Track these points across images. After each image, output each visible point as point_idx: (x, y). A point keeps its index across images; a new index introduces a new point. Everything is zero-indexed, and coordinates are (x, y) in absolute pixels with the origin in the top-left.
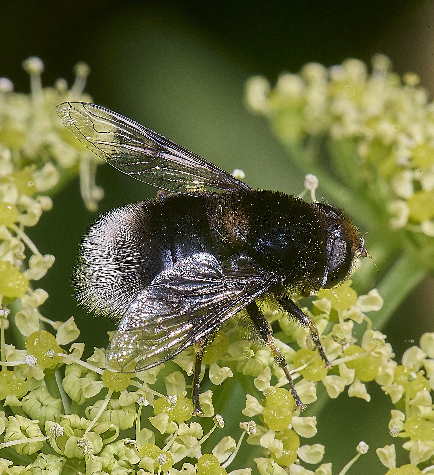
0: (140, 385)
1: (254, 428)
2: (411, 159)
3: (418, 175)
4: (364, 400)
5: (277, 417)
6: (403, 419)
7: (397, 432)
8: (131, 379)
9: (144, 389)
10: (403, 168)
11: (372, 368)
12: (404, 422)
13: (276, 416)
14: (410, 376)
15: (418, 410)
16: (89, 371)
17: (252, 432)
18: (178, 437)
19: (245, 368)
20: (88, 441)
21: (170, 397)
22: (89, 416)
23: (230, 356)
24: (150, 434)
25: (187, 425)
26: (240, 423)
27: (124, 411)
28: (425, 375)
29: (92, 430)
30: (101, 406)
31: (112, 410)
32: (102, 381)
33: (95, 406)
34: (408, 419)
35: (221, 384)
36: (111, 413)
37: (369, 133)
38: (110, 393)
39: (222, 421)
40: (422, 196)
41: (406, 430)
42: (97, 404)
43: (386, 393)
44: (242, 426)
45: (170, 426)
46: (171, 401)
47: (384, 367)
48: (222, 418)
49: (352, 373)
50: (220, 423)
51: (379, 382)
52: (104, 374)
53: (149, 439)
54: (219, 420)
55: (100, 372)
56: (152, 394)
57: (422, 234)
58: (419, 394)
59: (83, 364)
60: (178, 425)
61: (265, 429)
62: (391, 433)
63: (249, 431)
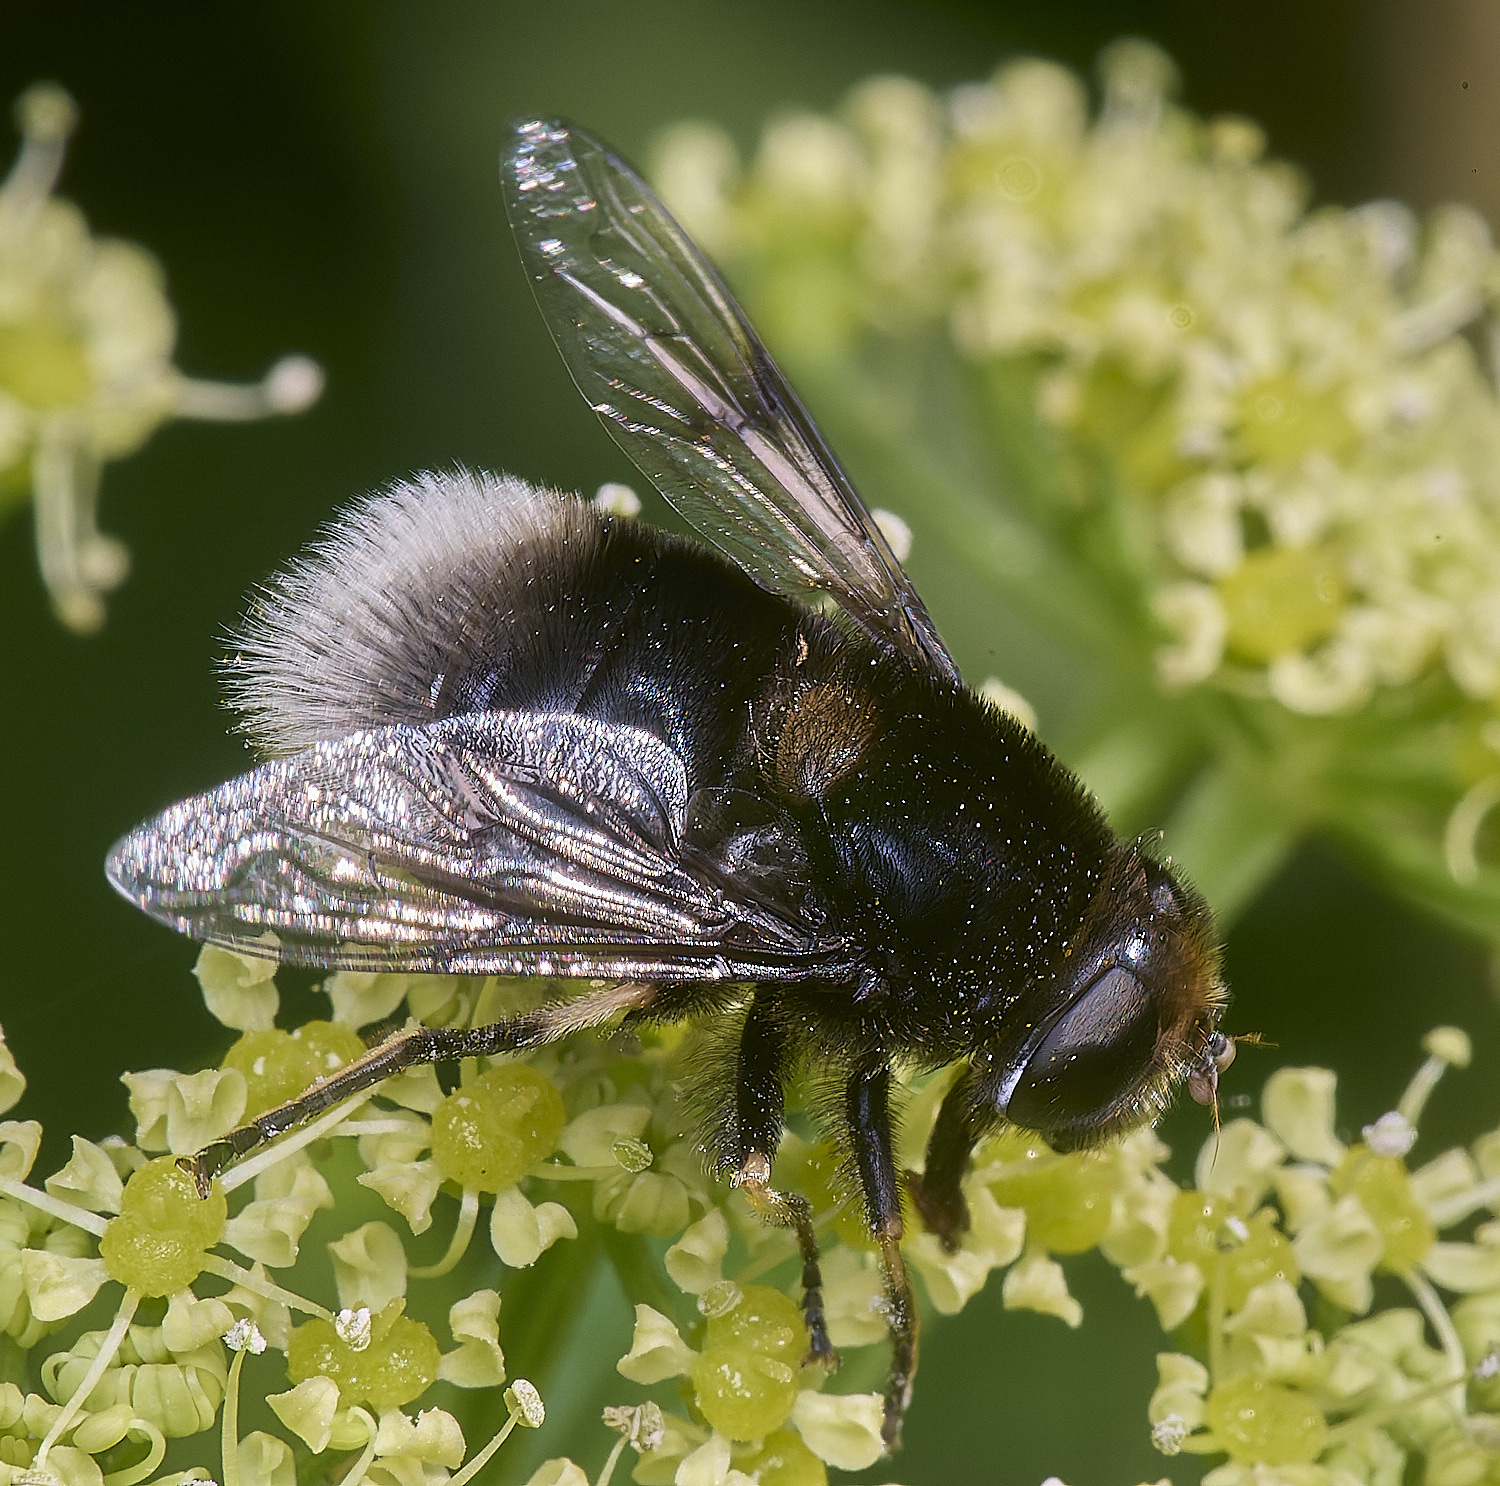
0: (236, 1274)
1: (655, 1430)
2: (1231, 433)
3: (1258, 488)
4: (1056, 1323)
5: (743, 1391)
6: (1202, 1387)
7: (1180, 1436)
8: (207, 1251)
9: (252, 1286)
10: (1200, 466)
11: (1089, 1205)
12: (1205, 1397)
13: (739, 1385)
14: (1223, 1231)
15: (1256, 1352)
16: (57, 1224)
17: (647, 1441)
18: (378, 1464)
19: (624, 1208)
20: (49, 1479)
21: (346, 1314)
22: (55, 1387)
23: (567, 1161)
24: (275, 1452)
25: (410, 1418)
26: (607, 1410)
27: (183, 1368)
28: (1280, 1226)
29: (66, 1440)
30: (96, 1350)
31: (138, 1365)
32: (100, 1259)
33: (77, 1354)
34: (1221, 1386)
35: (532, 1265)
36: (133, 1377)
37: (1082, 336)
38: (130, 1303)
39: (535, 1404)
40: (1271, 568)
41: (1214, 1423)
42: (85, 1343)
43: (1140, 1292)
44: (613, 1420)
45: (349, 1420)
46: (347, 1329)
47: (1134, 1203)
48: (536, 1392)
49: (1014, 1226)
50: (529, 1409)
51: (1114, 1256)
52: (108, 1234)
53: (273, 1472)
54: (523, 1401)
55: (96, 1226)
56: (283, 1305)
57: (1274, 704)
58: (1258, 1296)
59: (33, 1197)
60: (377, 1421)
61: (696, 1432)
62: (1157, 1440)
63: (639, 1439)
